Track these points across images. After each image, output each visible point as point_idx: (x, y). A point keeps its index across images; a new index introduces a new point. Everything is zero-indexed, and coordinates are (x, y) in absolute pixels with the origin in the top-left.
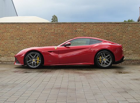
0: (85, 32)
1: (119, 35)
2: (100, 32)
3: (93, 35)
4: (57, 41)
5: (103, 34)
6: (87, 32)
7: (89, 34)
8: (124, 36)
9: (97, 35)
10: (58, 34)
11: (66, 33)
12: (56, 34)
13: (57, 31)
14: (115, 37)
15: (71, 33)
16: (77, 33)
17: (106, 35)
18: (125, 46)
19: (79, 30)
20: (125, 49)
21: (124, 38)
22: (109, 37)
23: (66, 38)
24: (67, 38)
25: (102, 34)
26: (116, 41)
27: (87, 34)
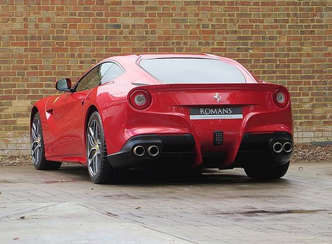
0: (153, 32)
1: (288, 44)
2: (213, 32)
3: (186, 44)
4: (36, 68)
5: (225, 39)
6: (159, 32)
7: (168, 38)
8: (307, 49)
9: (200, 44)
10: (39, 38)
11: (73, 35)
12: (33, 38)
13: (37, 26)
14: (272, 50)
15: (94, 33)
16: (121, 33)
17: (235, 44)
18: (311, 89)
19: (130, 21)
20: (311, 100)
21: (308, 55)
22: (247, 50)
23: (73, 56)
24: (80, 56)
25: (218, 38)
26: (277, 66)
27: (160, 38)
